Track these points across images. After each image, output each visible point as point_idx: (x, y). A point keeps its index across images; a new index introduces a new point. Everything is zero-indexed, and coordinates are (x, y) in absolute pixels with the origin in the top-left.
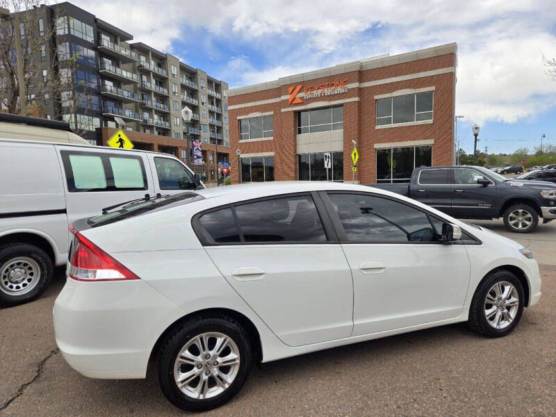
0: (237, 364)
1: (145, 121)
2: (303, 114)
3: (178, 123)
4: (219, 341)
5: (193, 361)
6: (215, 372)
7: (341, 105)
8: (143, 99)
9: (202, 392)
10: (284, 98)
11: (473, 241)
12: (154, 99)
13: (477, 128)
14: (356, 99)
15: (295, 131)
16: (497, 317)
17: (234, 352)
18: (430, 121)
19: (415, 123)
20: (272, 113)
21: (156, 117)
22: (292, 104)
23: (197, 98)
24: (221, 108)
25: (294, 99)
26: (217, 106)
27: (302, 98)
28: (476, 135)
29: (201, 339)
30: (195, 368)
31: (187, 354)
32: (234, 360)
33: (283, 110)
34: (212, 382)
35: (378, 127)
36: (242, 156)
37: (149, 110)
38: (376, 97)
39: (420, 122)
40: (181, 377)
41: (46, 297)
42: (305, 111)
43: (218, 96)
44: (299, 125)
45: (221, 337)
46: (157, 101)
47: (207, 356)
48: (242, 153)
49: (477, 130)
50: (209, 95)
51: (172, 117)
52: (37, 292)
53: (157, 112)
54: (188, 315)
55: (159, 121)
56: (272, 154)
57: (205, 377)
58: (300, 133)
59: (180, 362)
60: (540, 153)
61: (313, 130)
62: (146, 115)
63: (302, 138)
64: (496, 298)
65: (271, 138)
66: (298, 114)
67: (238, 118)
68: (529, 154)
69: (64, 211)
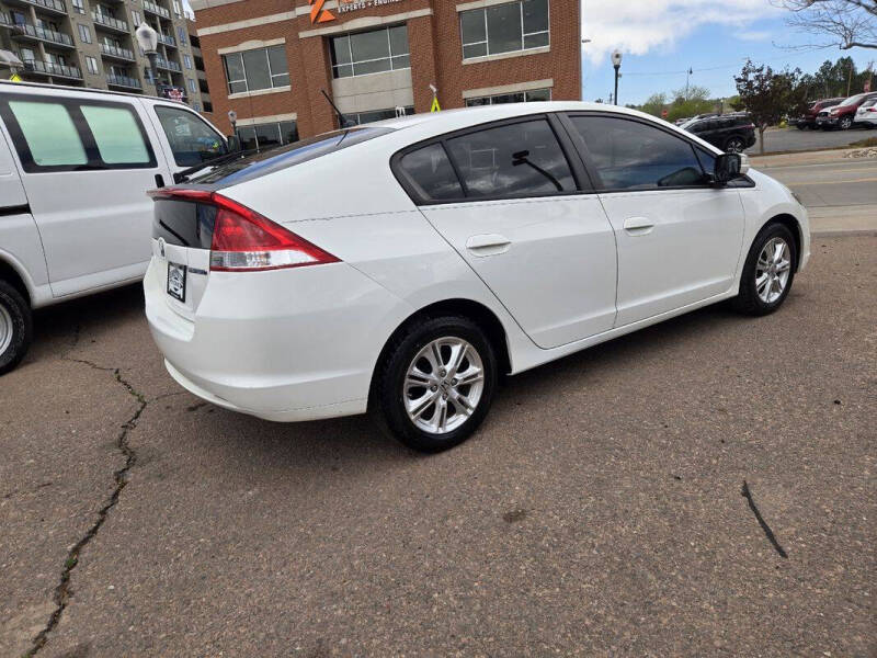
0: (479, 380)
1: (28, 67)
2: (337, 41)
3: (95, 68)
4: (456, 350)
5: (424, 380)
6: (455, 394)
7: (403, 23)
8: (14, 22)
9: (441, 424)
10: (301, 11)
11: (746, 183)
12: (37, 21)
13: (617, 56)
14: (427, 12)
15: (328, 71)
16: (768, 287)
17: (474, 364)
18: (546, 49)
19: (524, 51)
20: (283, 41)
21: (48, 57)
22: (316, 22)
23: (124, 19)
24: (173, 35)
25: (320, 13)
26: (165, 32)
27: (334, 11)
28: (617, 67)
29: (434, 347)
30: (429, 392)
31: (416, 371)
32: (475, 376)
33: (302, 35)
34: (451, 410)
35: (466, 61)
36: (241, 123)
37: (33, 45)
38: (459, 8)
39: (532, 51)
40: (413, 405)
41: (28, 363)
42: (344, 34)
43: (163, 12)
44: (335, 63)
45: (457, 344)
46: (45, 26)
47: (442, 373)
48: (240, 117)
49: (618, 59)
50: (145, 12)
51: (81, 57)
52: (13, 355)
53: (50, 48)
54: (418, 311)
55: (56, 66)
56: (292, 117)
57: (442, 403)
58: (336, 76)
59: (410, 383)
60: (680, 101)
61: (360, 70)
62: (28, 55)
63: (342, 85)
64: (767, 262)
65: (288, 88)
66: (329, 41)
67: (221, 51)
68: (666, 102)
69: (25, 209)
